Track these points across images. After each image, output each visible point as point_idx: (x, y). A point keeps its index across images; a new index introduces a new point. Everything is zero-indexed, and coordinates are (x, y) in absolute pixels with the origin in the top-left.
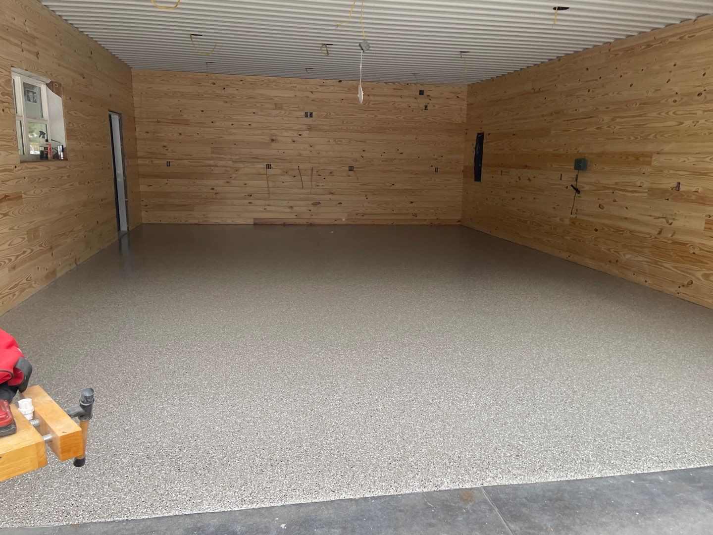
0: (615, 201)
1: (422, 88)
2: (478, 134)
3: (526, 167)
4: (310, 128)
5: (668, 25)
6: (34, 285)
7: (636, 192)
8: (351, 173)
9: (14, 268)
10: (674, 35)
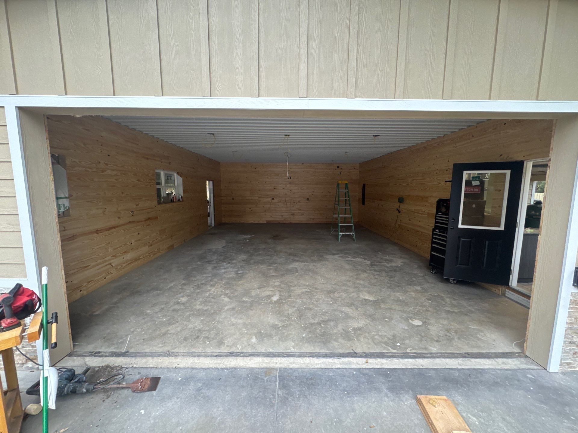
0: (415, 218)
1: (338, 165)
2: (363, 184)
3: (381, 200)
4: (290, 183)
5: (432, 139)
6: (161, 251)
7: (423, 214)
8: (308, 201)
9: (151, 245)
10: (436, 143)
